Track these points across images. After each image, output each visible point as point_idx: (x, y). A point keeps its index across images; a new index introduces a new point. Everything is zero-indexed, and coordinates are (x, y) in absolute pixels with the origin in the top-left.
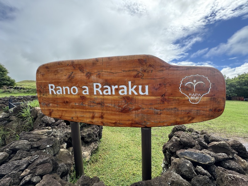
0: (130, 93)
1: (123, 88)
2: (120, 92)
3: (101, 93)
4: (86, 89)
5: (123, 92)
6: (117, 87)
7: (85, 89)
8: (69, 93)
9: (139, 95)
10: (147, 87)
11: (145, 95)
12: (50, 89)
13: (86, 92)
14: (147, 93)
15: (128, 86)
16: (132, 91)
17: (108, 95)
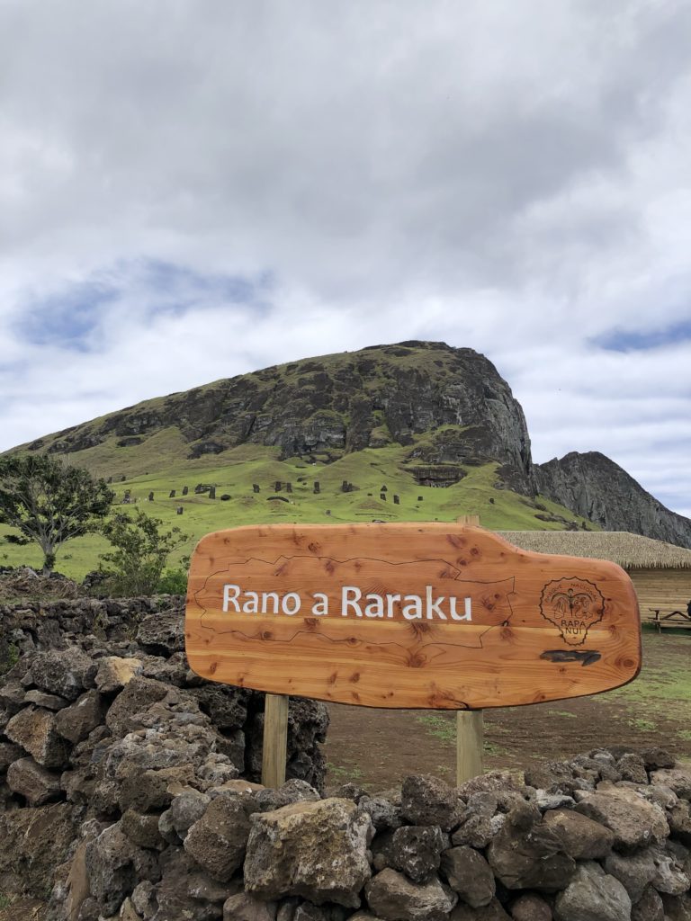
0: (430, 616)
1: (414, 602)
2: (406, 612)
3: (359, 613)
4: (322, 601)
5: (413, 612)
6: (398, 598)
7: (319, 601)
8: (276, 610)
9: (450, 620)
10: (468, 602)
11: (465, 622)
12: (226, 599)
13: (320, 609)
14: (468, 616)
15: (424, 598)
16: (433, 611)
17: (377, 618)
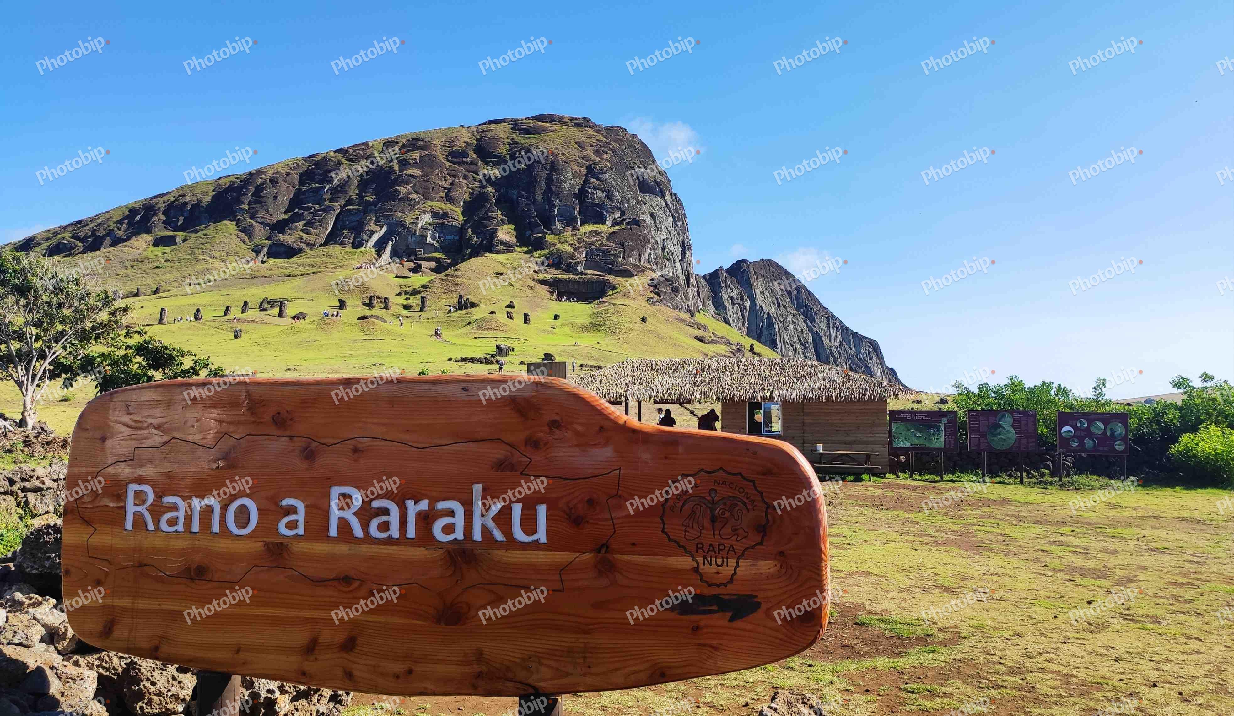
0: (477, 536)
1: (451, 513)
2: (437, 529)
3: (358, 532)
4: (295, 512)
5: (449, 529)
6: (424, 505)
7: (292, 510)
8: (216, 529)
9: (511, 543)
10: (542, 511)
11: (536, 545)
12: (131, 508)
13: (292, 525)
14: (542, 535)
15: (468, 506)
16: (484, 527)
17: (389, 541)
